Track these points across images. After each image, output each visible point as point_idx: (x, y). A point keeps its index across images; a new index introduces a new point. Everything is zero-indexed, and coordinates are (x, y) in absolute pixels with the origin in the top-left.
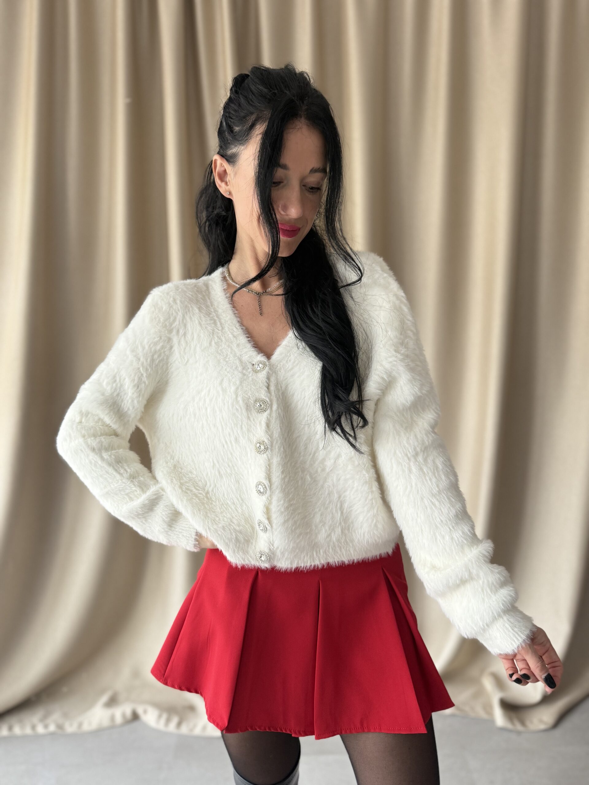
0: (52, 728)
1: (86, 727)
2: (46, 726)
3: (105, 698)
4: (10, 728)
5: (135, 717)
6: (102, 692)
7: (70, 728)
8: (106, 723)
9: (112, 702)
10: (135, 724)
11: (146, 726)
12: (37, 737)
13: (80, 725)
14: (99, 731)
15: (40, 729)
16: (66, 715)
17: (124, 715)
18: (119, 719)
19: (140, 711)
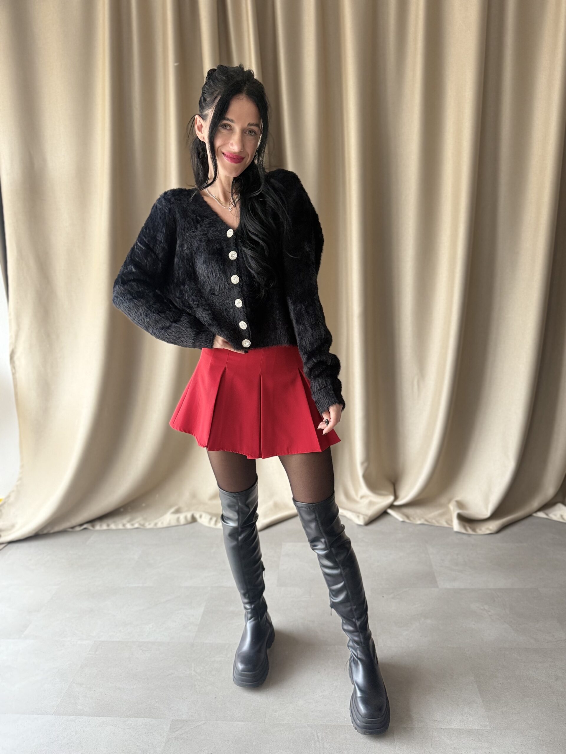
0: (137, 525)
1: (160, 525)
2: (133, 525)
3: (173, 510)
4: (108, 525)
5: (194, 520)
6: (171, 507)
7: (149, 525)
8: (174, 523)
9: (178, 511)
10: (194, 524)
11: (202, 525)
12: (127, 530)
13: (156, 524)
14: (168, 527)
15: (128, 526)
16: (145, 519)
17: (186, 518)
18: (182, 521)
19: (197, 516)
